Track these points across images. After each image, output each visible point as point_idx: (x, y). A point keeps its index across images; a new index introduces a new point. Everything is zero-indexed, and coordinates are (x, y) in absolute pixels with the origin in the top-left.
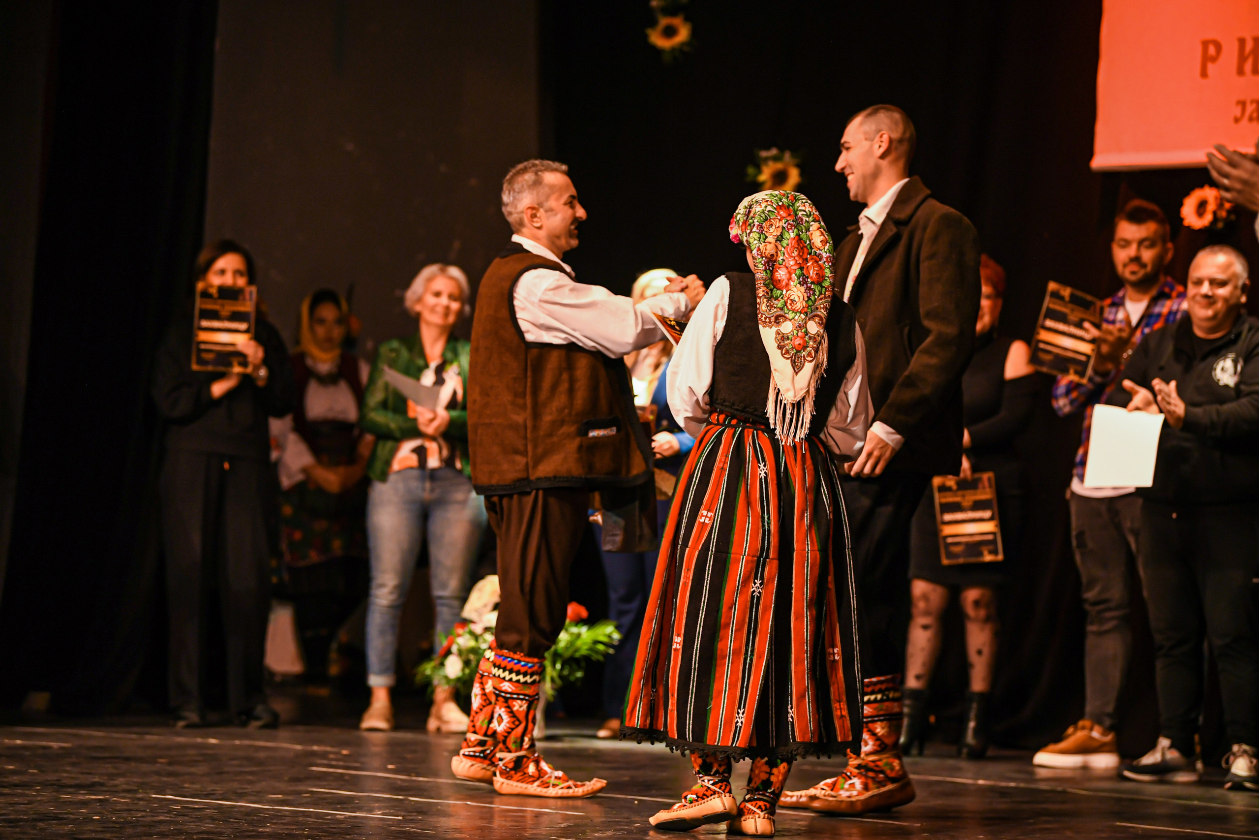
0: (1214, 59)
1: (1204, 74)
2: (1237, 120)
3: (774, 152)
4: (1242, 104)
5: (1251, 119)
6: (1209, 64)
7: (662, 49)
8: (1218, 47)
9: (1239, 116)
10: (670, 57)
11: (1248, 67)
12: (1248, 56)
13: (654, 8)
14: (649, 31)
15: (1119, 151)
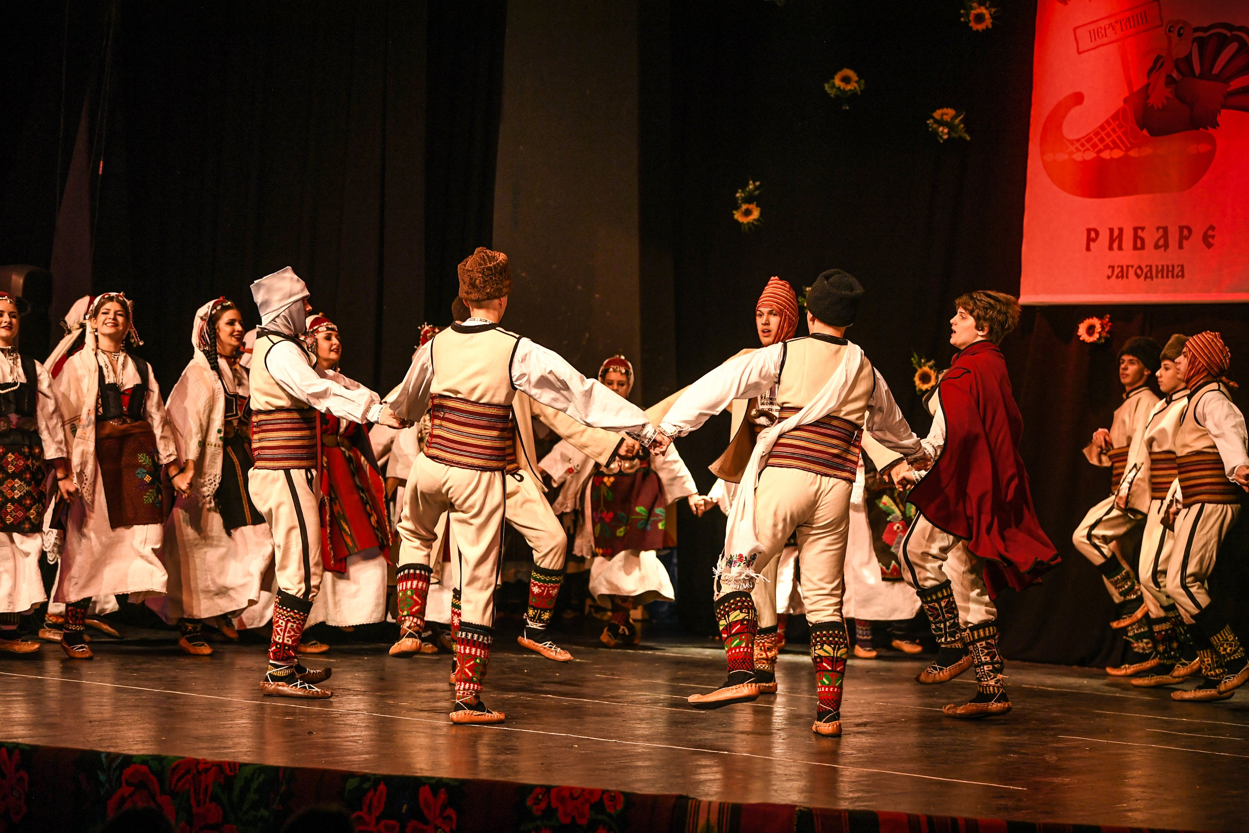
0: (1094, 240)
1: (1088, 249)
2: (1109, 277)
4: (1113, 267)
5: (1117, 277)
6: (1092, 244)
7: (742, 223)
8: (1097, 233)
9: (1110, 275)
10: (747, 228)
11: (1115, 245)
12: (1115, 239)
13: (738, 198)
14: (734, 212)
15: (1036, 293)
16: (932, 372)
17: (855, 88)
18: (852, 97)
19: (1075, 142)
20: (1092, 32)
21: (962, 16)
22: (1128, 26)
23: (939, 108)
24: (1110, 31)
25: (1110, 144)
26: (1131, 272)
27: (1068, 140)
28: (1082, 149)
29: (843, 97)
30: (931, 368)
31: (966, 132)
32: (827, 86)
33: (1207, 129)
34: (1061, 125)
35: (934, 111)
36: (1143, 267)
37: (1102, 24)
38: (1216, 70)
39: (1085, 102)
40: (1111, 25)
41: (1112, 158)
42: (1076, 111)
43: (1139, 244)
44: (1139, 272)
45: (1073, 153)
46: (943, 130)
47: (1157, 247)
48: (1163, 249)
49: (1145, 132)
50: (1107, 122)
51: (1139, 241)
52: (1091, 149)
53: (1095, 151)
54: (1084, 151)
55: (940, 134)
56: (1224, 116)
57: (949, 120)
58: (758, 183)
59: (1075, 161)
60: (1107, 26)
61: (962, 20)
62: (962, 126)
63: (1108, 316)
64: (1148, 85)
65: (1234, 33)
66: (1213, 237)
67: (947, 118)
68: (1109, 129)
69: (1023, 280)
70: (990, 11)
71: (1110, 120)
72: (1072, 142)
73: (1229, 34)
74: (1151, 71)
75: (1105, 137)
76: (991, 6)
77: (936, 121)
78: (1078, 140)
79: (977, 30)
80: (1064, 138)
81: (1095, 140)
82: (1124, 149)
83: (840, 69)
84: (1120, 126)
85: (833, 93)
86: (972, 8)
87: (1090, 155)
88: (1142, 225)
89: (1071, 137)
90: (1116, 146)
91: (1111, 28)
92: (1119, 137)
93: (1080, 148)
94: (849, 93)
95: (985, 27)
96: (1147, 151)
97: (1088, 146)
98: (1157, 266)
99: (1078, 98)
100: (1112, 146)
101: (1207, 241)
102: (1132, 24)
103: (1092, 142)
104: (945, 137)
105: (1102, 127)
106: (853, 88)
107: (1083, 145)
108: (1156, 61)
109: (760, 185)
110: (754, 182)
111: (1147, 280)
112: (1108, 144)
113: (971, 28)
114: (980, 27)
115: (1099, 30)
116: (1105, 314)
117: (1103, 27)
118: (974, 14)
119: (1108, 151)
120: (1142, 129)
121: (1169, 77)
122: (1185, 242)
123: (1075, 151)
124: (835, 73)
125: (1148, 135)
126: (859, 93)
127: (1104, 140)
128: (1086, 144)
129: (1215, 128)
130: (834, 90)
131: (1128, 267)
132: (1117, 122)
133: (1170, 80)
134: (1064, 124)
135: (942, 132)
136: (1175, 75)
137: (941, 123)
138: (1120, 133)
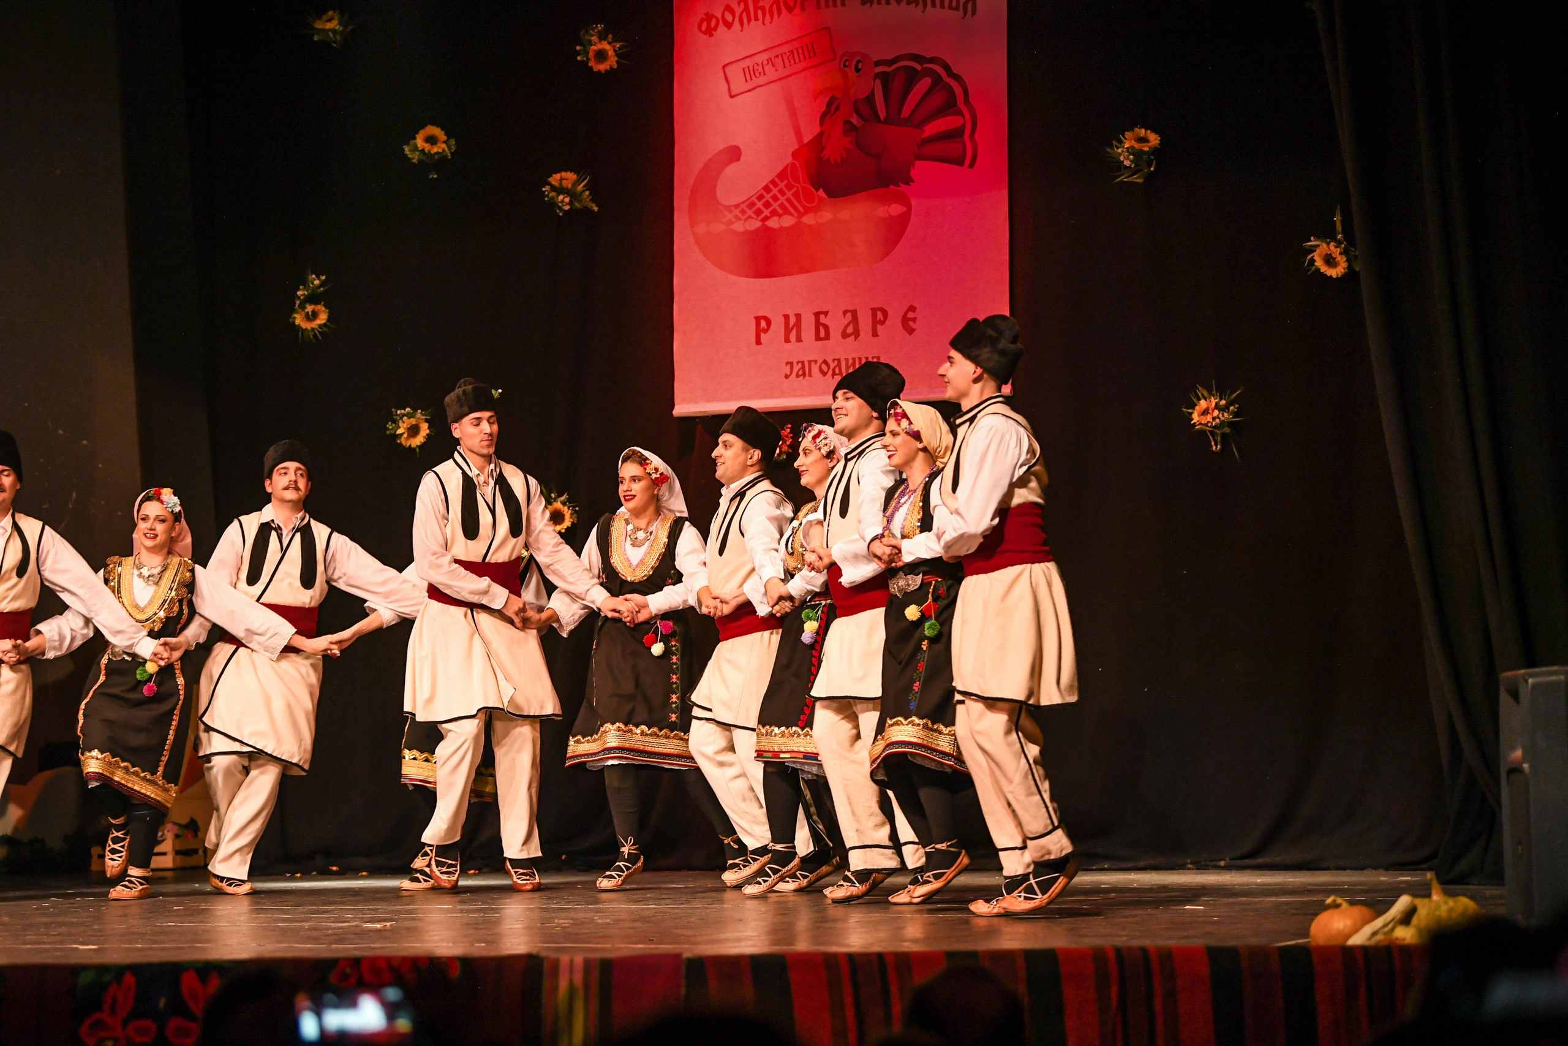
0: (766, 331)
1: (758, 342)
2: (787, 377)
3: (408, 409)
4: (790, 364)
5: (798, 376)
6: (762, 335)
7: (306, 329)
8: (769, 322)
9: (788, 373)
10: (311, 334)
11: (793, 336)
12: (792, 328)
13: (299, 298)
14: (296, 315)
15: (695, 401)
16: (566, 508)
17: (444, 150)
18: (440, 162)
19: (732, 208)
20: (746, 70)
21: (578, 53)
22: (792, 61)
23: (556, 173)
24: (768, 68)
25: (778, 209)
26: (815, 369)
27: (724, 206)
28: (743, 218)
29: (429, 162)
30: (564, 504)
31: (592, 200)
32: (407, 150)
33: (899, 186)
34: (715, 187)
35: (550, 176)
36: (830, 361)
37: (759, 59)
38: (906, 112)
39: (742, 159)
40: (770, 60)
41: (781, 227)
42: (731, 170)
43: (822, 333)
44: (824, 367)
45: (730, 222)
46: (563, 200)
47: (845, 335)
48: (853, 337)
49: (821, 193)
50: (773, 182)
51: (821, 328)
52: (755, 217)
53: (760, 218)
54: (746, 220)
55: (560, 204)
56: (920, 169)
57: (570, 186)
58: (323, 278)
59: (733, 231)
60: (765, 62)
61: (579, 58)
62: (587, 193)
63: (790, 426)
64: (821, 135)
65: (925, 66)
66: (914, 320)
67: (567, 184)
68: (775, 191)
69: (676, 385)
70: (614, 47)
71: (777, 180)
72: (729, 208)
73: (919, 68)
74: (823, 117)
75: (771, 201)
76: (615, 40)
77: (552, 186)
78: (737, 206)
79: (599, 71)
80: (720, 204)
81: (759, 205)
82: (796, 215)
83: (423, 127)
84: (789, 187)
85: (417, 157)
86: (590, 43)
87: (755, 224)
88: (825, 310)
89: (728, 204)
90: (787, 212)
91: (770, 64)
92: (788, 200)
93: (740, 215)
94: (436, 157)
95: (608, 67)
96: (826, 215)
97: (750, 212)
98: (847, 360)
99: (734, 154)
100: (781, 212)
101: (908, 325)
102: (797, 60)
103: (754, 209)
104: (567, 208)
105: (766, 189)
106: (441, 150)
107: (743, 212)
108: (829, 104)
109: (325, 279)
110: (318, 278)
111: (835, 377)
112: (775, 209)
113: (591, 68)
114: (603, 67)
115: (756, 67)
116: (786, 424)
117: (760, 64)
118: (594, 51)
119: (776, 218)
120: (817, 191)
121: (849, 122)
122: (879, 326)
123: (734, 220)
124: (417, 133)
125: (825, 196)
126: (450, 157)
127: (771, 205)
128: (746, 209)
129: (910, 185)
130: (417, 153)
131: (810, 362)
132: (786, 182)
133: (849, 127)
134: (719, 184)
135: (562, 201)
136: (855, 120)
137: (560, 190)
138: (789, 194)
